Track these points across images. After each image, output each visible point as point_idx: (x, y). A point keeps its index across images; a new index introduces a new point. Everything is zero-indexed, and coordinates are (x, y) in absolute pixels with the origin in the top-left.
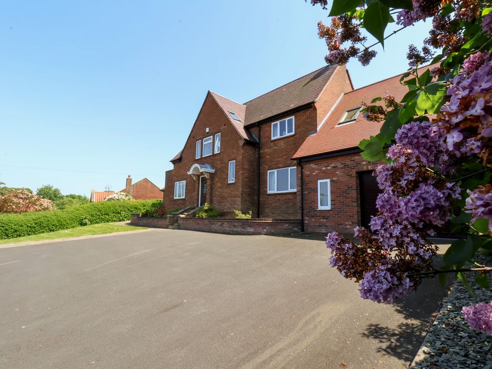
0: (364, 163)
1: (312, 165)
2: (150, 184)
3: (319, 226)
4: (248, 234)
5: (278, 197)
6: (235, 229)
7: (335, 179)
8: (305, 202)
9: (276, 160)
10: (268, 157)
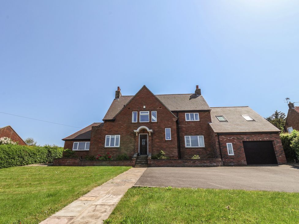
0: (245, 138)
1: (223, 136)
2: (12, 132)
3: (230, 162)
4: (214, 166)
5: (193, 150)
6: (205, 164)
7: (234, 143)
8: (222, 152)
9: (190, 131)
10: (184, 129)
